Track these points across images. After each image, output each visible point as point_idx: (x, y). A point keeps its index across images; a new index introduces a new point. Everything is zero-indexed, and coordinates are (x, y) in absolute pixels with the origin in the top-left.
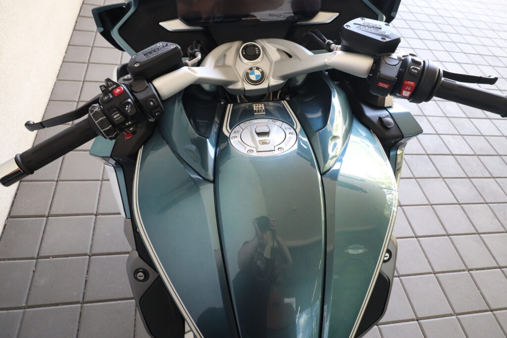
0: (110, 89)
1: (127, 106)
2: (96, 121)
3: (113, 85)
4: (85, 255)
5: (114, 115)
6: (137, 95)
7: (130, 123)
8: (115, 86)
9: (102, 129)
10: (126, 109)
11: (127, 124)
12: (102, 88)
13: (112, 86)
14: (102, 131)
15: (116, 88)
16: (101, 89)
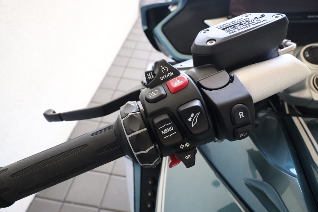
0: (162, 78)
1: (192, 115)
2: (128, 135)
3: (169, 72)
4: (96, 207)
5: (163, 129)
6: (211, 95)
7: (187, 145)
8: (172, 74)
9: (136, 152)
10: (190, 120)
11: (182, 147)
12: (149, 75)
13: (166, 73)
14: (135, 154)
15: (172, 77)
16: (147, 77)
